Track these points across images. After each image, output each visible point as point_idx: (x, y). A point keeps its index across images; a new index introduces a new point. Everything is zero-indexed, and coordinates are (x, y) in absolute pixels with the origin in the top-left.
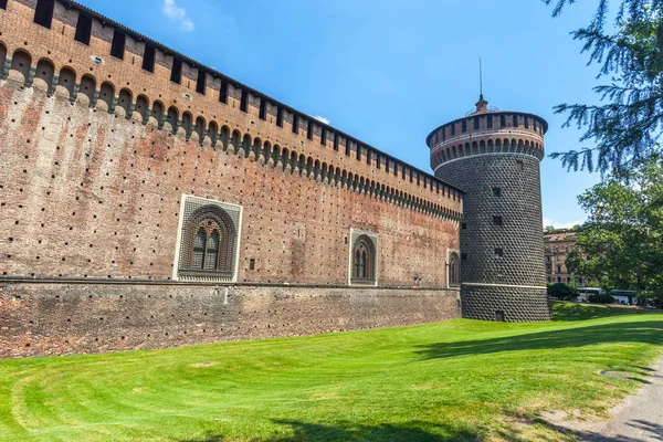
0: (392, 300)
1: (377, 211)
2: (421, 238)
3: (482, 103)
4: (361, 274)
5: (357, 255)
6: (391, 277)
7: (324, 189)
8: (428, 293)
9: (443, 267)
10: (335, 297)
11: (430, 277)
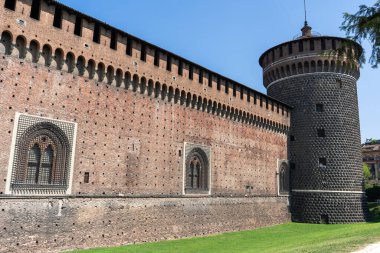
0: (225, 208)
1: (210, 125)
2: (252, 150)
3: (306, 29)
4: (195, 184)
5: (190, 166)
6: (224, 186)
7: (157, 106)
8: (260, 200)
9: (274, 176)
10: (169, 207)
11: (262, 186)
